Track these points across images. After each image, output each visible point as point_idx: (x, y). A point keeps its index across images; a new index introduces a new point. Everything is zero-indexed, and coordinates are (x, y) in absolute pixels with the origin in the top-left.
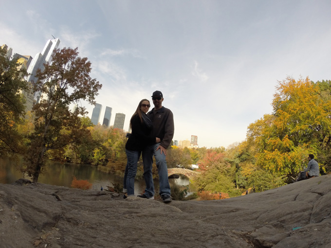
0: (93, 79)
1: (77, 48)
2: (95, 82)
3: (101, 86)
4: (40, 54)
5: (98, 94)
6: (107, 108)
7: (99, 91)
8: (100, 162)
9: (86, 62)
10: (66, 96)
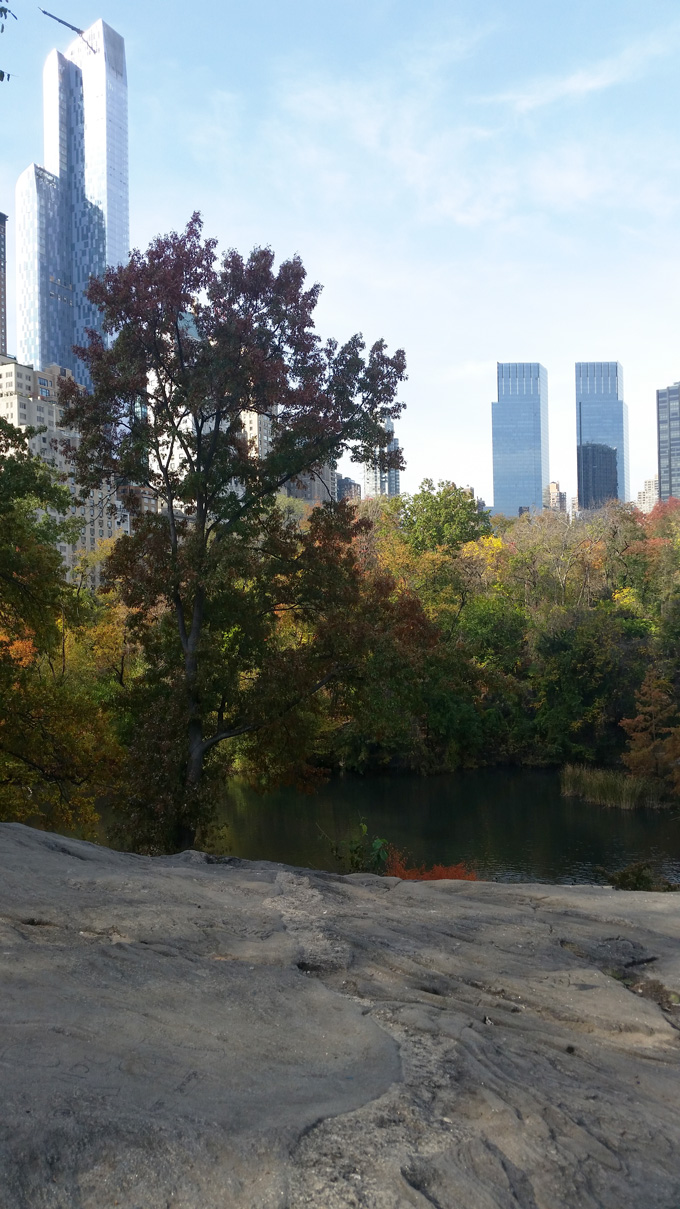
0: (343, 341)
1: (196, 219)
2: (364, 355)
3: (399, 363)
4: (40, 173)
5: (399, 407)
6: (584, 371)
7: (403, 391)
8: (577, 748)
9: (275, 271)
10: (244, 469)
